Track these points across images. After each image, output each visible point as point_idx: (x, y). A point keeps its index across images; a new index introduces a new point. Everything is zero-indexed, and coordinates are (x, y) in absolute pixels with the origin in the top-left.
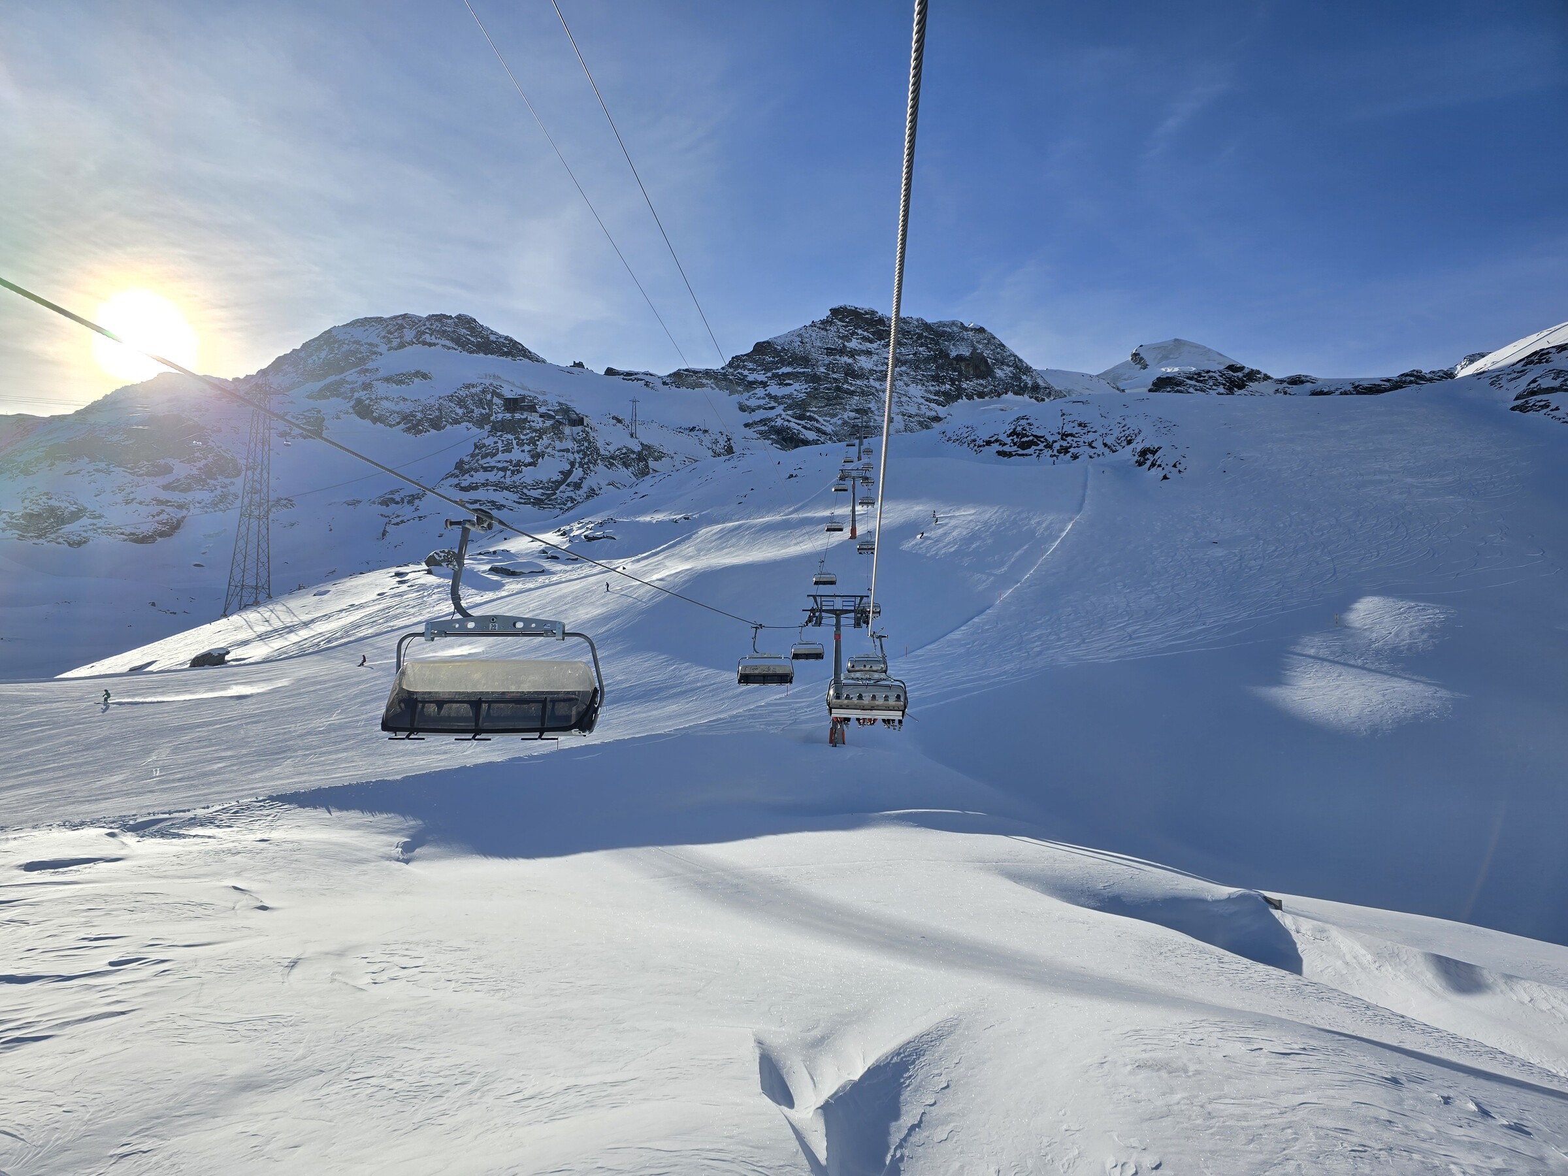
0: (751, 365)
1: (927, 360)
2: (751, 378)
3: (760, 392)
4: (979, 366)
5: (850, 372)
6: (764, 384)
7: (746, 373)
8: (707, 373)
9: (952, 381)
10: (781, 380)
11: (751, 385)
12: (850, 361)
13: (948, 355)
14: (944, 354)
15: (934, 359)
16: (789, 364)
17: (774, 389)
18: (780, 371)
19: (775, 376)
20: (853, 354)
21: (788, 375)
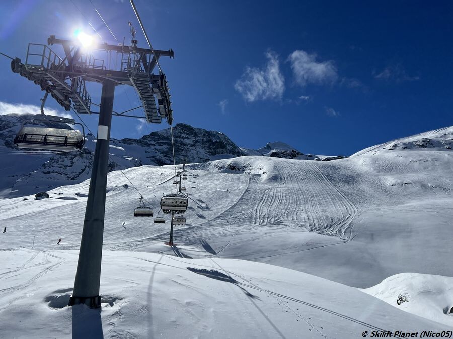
0: (149, 139)
1: (206, 142)
2: (149, 143)
3: (152, 147)
4: (222, 145)
5: (183, 144)
6: (154, 145)
7: (148, 141)
8: (135, 140)
9: (214, 149)
10: (159, 144)
11: (149, 145)
12: (182, 140)
13: (212, 141)
14: (211, 141)
15: (209, 141)
16: (162, 139)
17: (157, 147)
18: (159, 141)
19: (157, 143)
20: (183, 138)
21: (162, 143)
